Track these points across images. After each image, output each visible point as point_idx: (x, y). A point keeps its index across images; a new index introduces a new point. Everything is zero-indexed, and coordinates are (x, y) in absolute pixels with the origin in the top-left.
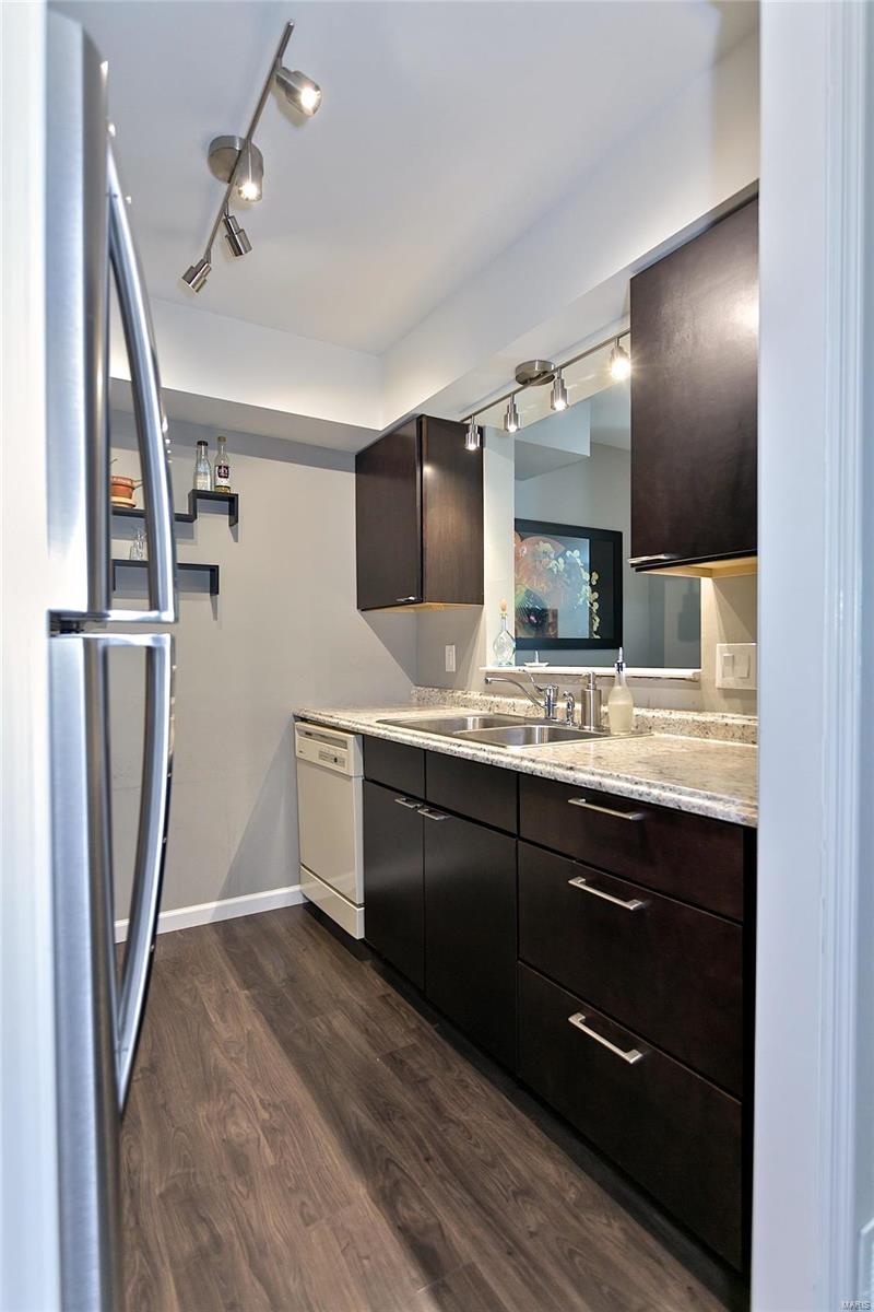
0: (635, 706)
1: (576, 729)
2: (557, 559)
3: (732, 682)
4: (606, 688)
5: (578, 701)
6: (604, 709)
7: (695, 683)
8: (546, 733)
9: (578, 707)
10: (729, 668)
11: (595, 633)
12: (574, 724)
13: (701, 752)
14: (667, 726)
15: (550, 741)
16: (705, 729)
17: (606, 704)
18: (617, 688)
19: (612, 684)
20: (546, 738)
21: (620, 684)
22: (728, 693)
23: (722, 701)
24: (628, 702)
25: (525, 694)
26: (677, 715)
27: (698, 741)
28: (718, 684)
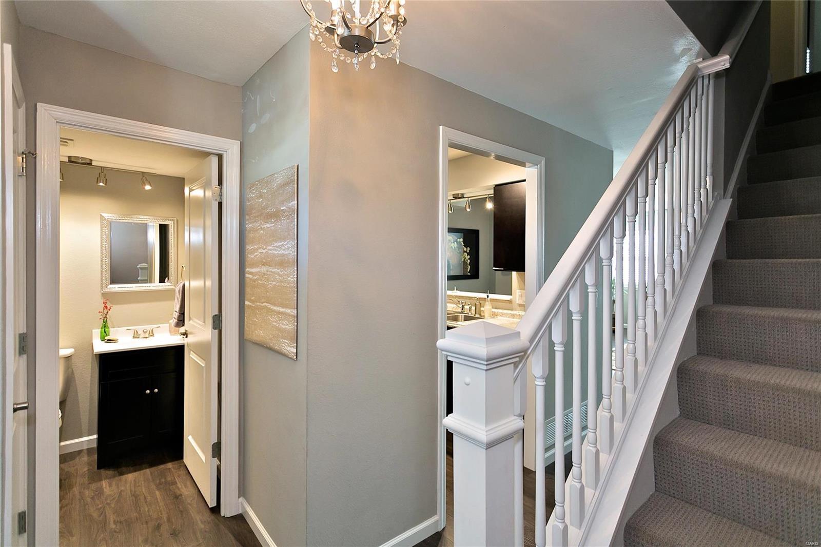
0: (493, 308)
1: (472, 315)
2: (454, 243)
3: (521, 302)
4: (483, 302)
5: (473, 306)
6: (482, 309)
7: (510, 301)
8: (463, 317)
9: (473, 308)
10: (520, 298)
11: (469, 272)
12: (472, 314)
13: (513, 323)
14: (502, 315)
15: (464, 321)
16: (513, 316)
17: (483, 307)
18: (487, 303)
19: (485, 301)
20: (463, 320)
21: (488, 302)
22: (520, 305)
23: (518, 307)
24: (491, 307)
25: (453, 303)
26: (505, 311)
27: (511, 320)
28: (517, 302)
